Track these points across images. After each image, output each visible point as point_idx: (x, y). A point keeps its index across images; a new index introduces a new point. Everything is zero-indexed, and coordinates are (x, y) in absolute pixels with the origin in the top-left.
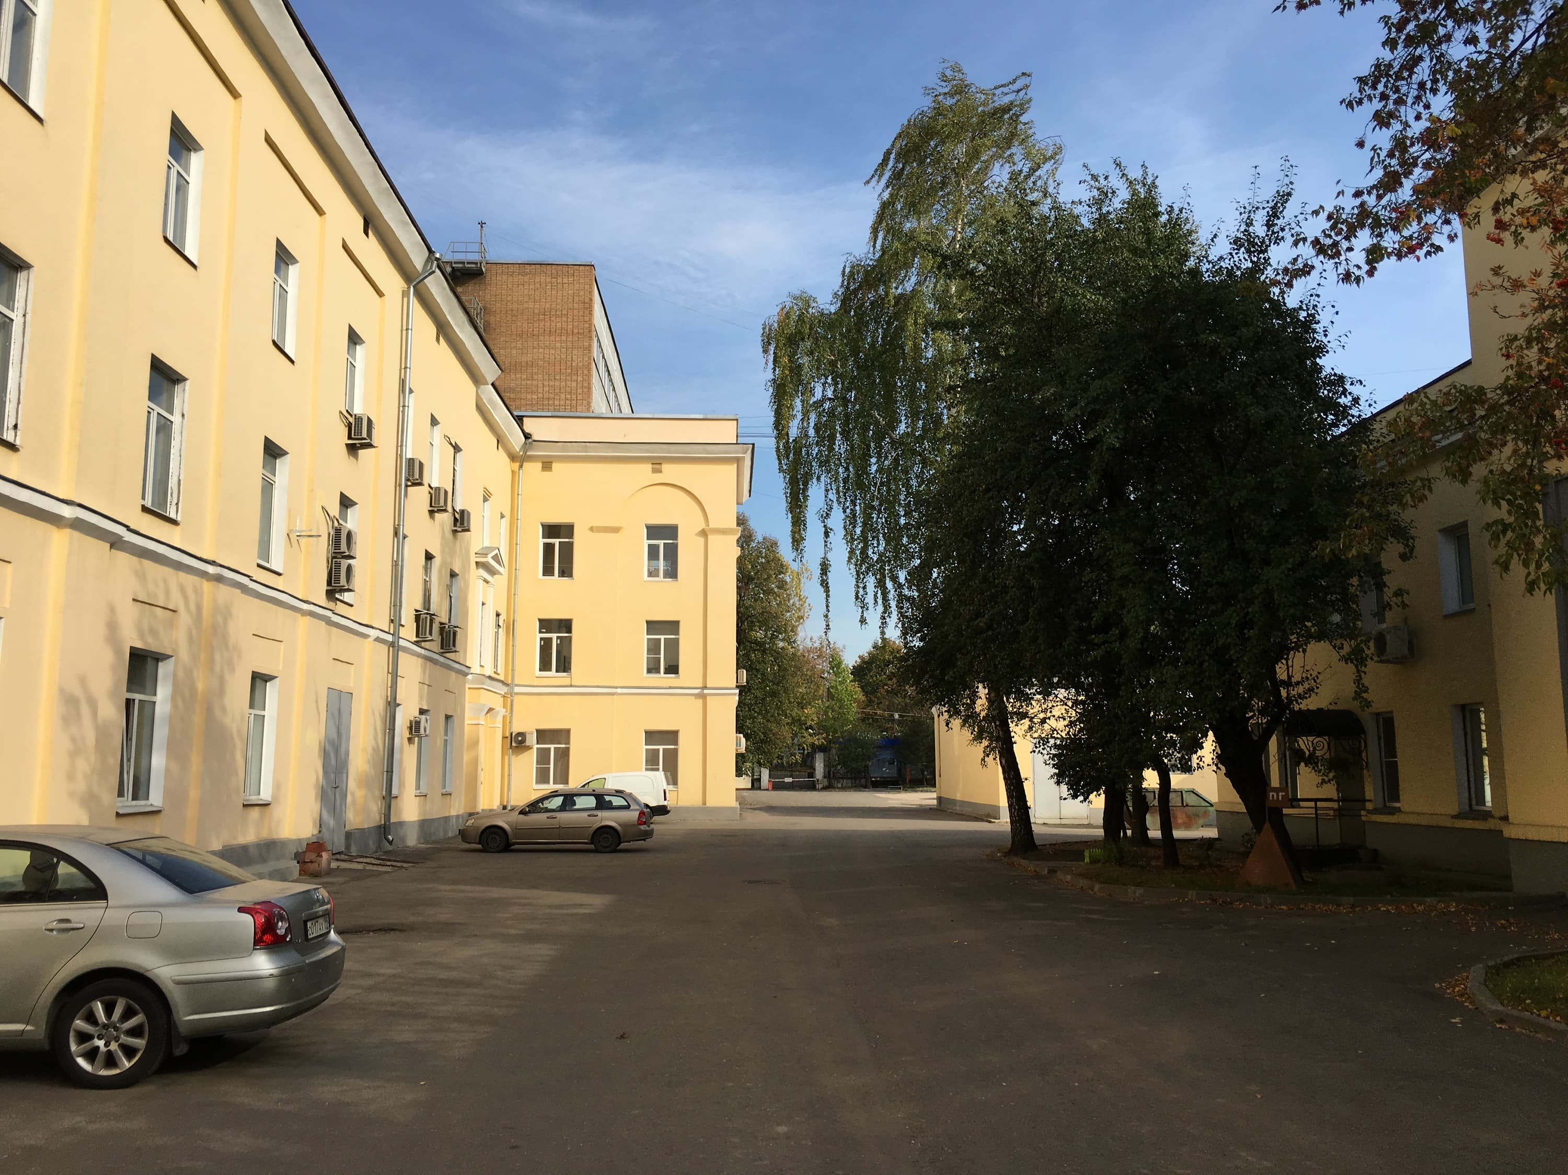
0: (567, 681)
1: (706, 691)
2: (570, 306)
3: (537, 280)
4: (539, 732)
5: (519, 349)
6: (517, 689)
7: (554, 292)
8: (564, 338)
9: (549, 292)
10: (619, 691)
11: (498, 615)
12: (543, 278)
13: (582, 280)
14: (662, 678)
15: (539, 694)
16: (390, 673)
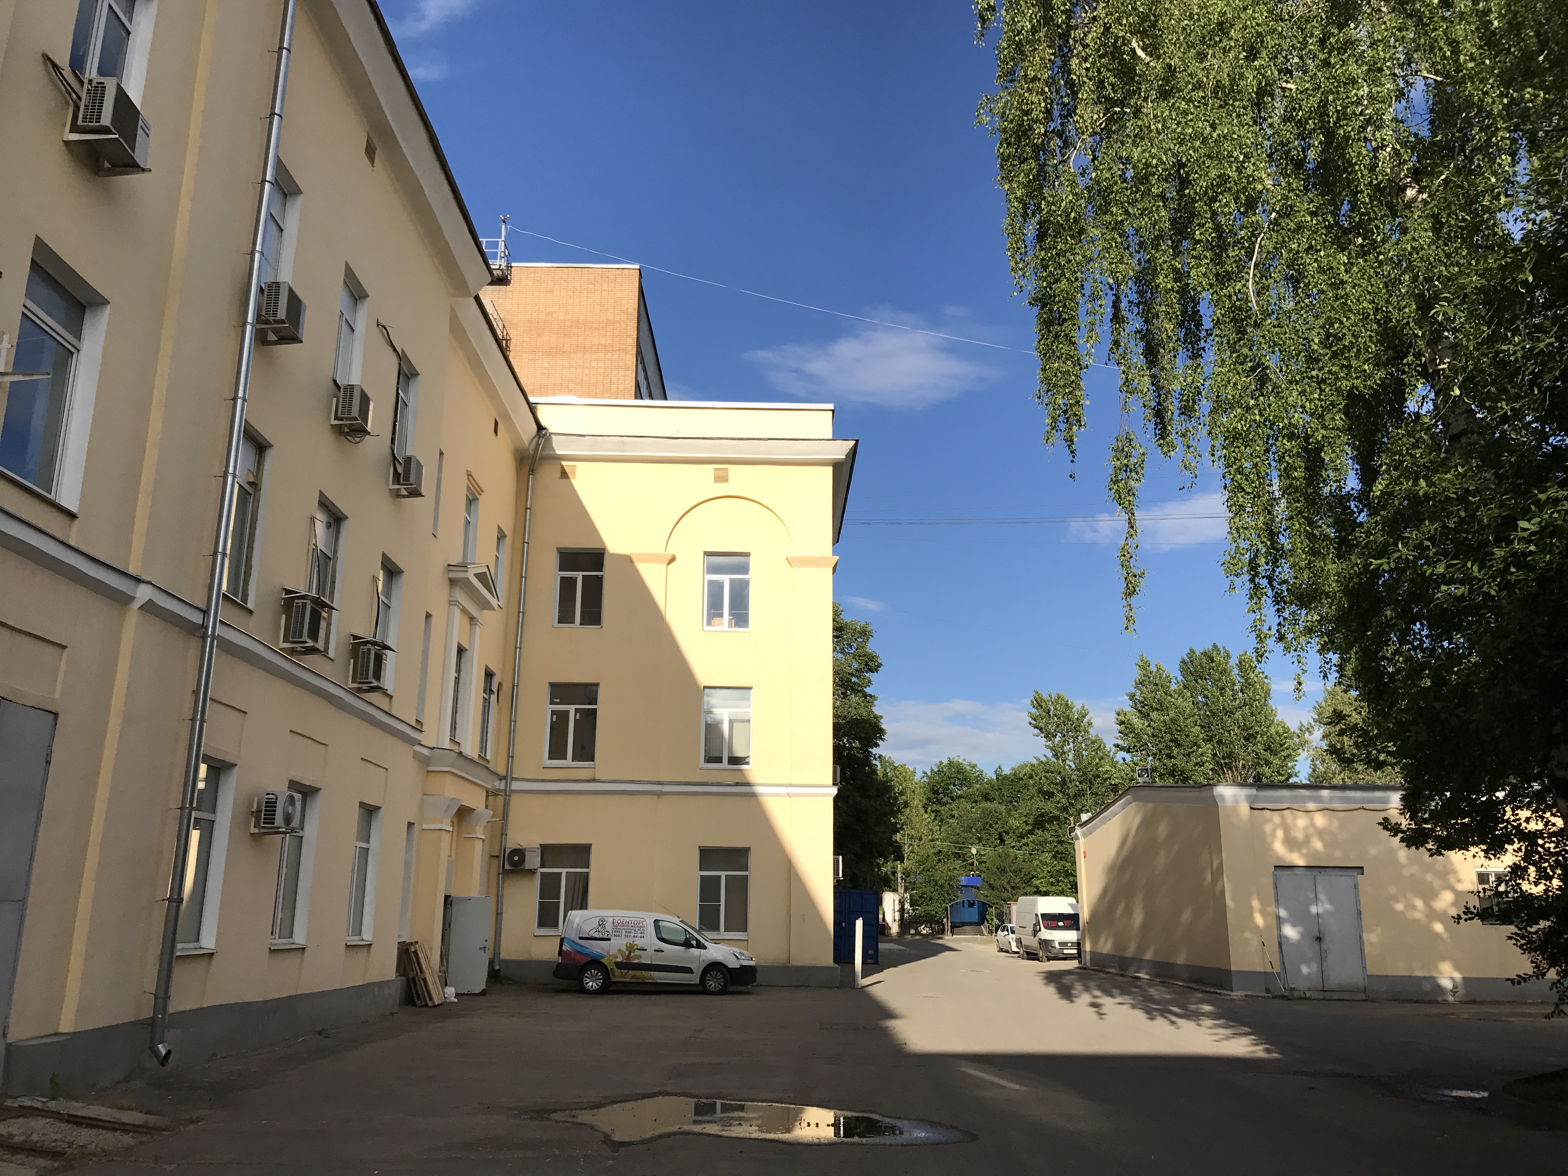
0: (587, 774)
1: (792, 790)
2: (610, 317)
3: (570, 286)
4: (545, 848)
6: (516, 786)
7: (590, 301)
9: (583, 302)
10: (666, 789)
11: (489, 675)
12: (577, 285)
13: (625, 288)
14: (723, 772)
15: (547, 792)
16: (193, 692)
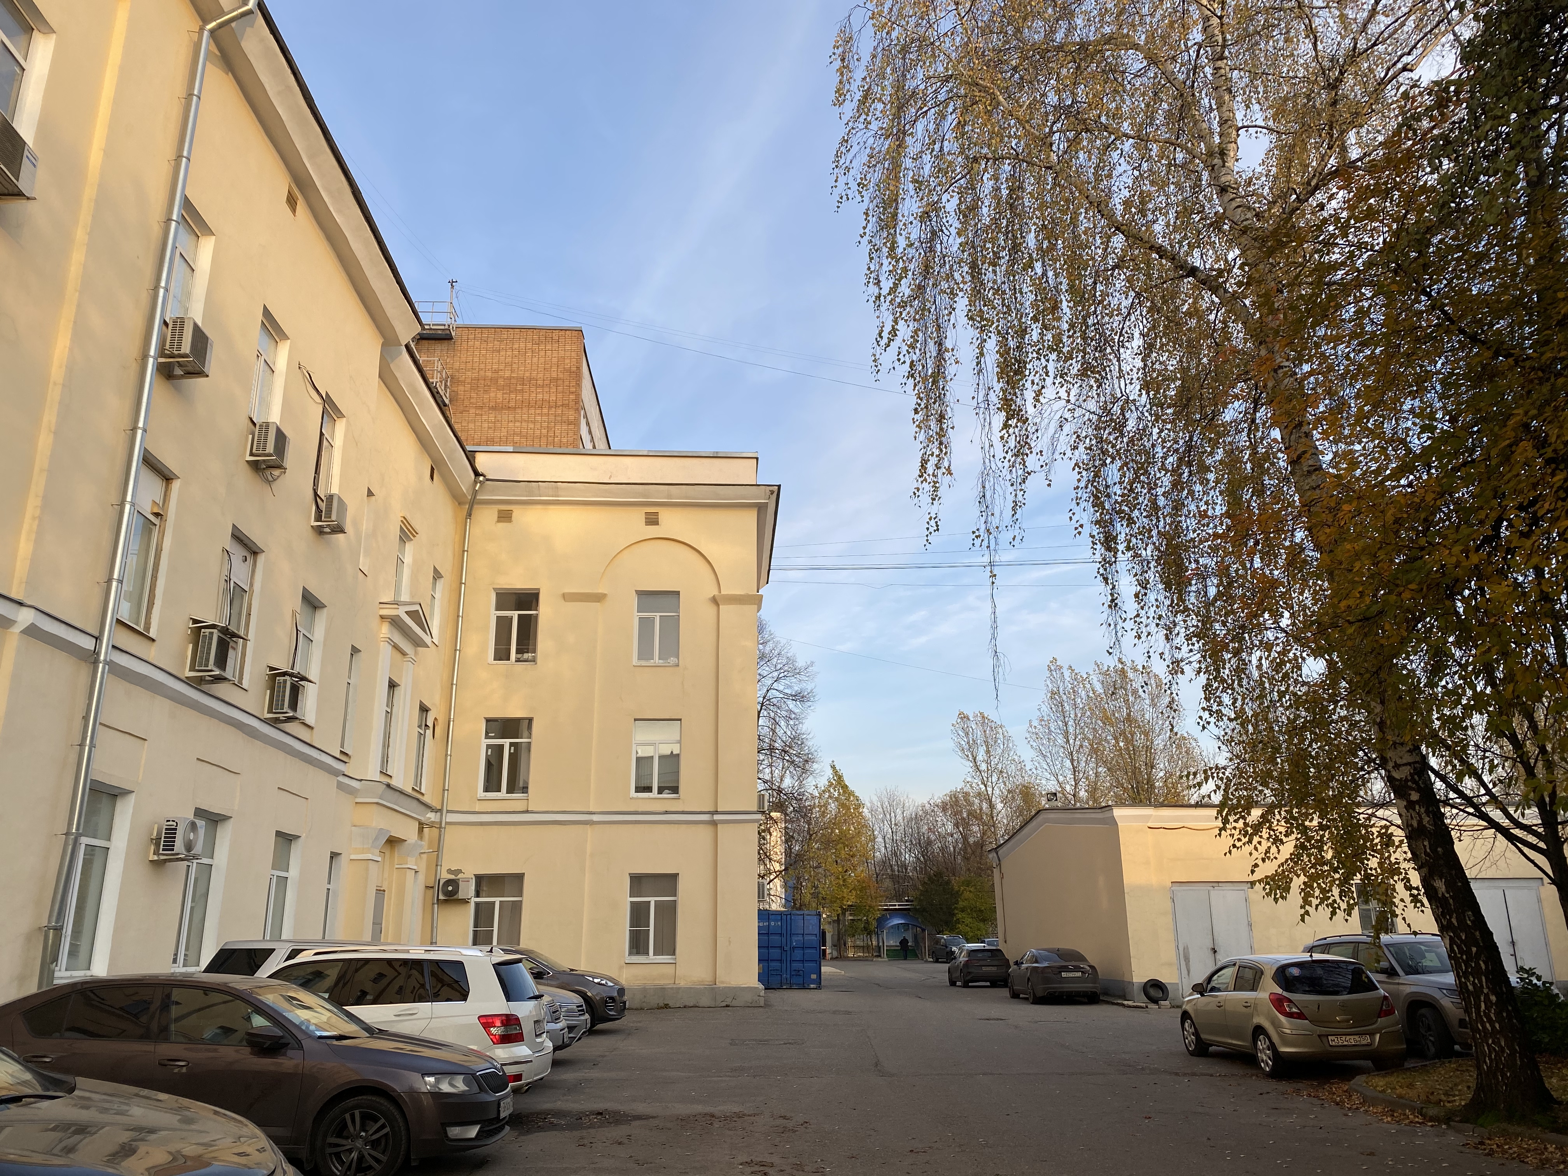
0: (520, 806)
1: (716, 817)
2: (554, 375)
3: (516, 346)
4: (479, 879)
5: (492, 422)
6: (451, 818)
7: (535, 360)
8: (545, 411)
9: (529, 361)
10: (595, 818)
11: (424, 709)
12: (522, 345)
13: (568, 348)
14: (653, 801)
15: (482, 824)
16: (83, 717)
